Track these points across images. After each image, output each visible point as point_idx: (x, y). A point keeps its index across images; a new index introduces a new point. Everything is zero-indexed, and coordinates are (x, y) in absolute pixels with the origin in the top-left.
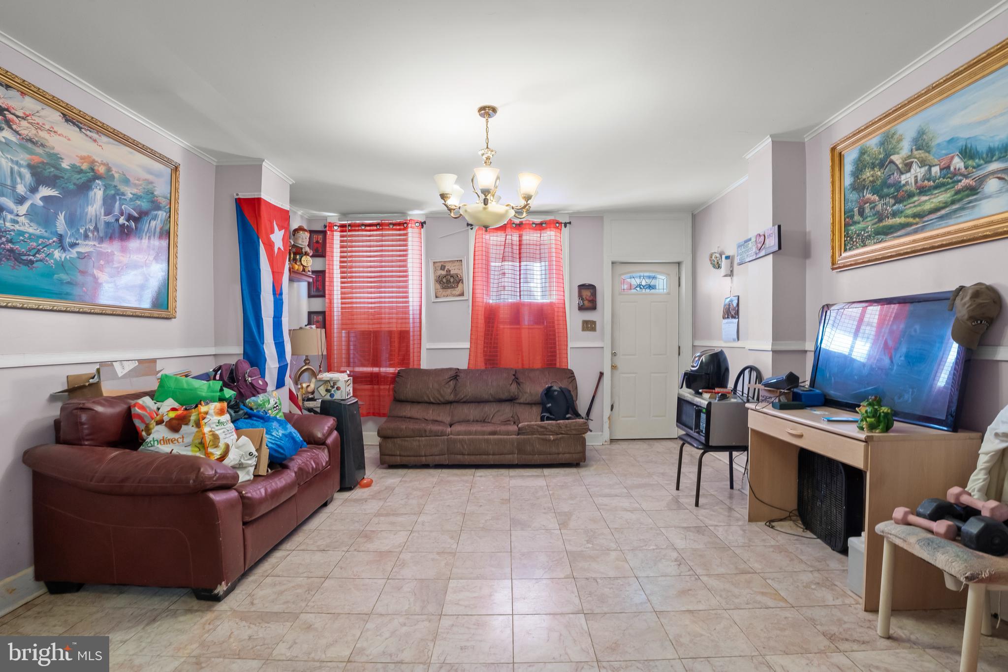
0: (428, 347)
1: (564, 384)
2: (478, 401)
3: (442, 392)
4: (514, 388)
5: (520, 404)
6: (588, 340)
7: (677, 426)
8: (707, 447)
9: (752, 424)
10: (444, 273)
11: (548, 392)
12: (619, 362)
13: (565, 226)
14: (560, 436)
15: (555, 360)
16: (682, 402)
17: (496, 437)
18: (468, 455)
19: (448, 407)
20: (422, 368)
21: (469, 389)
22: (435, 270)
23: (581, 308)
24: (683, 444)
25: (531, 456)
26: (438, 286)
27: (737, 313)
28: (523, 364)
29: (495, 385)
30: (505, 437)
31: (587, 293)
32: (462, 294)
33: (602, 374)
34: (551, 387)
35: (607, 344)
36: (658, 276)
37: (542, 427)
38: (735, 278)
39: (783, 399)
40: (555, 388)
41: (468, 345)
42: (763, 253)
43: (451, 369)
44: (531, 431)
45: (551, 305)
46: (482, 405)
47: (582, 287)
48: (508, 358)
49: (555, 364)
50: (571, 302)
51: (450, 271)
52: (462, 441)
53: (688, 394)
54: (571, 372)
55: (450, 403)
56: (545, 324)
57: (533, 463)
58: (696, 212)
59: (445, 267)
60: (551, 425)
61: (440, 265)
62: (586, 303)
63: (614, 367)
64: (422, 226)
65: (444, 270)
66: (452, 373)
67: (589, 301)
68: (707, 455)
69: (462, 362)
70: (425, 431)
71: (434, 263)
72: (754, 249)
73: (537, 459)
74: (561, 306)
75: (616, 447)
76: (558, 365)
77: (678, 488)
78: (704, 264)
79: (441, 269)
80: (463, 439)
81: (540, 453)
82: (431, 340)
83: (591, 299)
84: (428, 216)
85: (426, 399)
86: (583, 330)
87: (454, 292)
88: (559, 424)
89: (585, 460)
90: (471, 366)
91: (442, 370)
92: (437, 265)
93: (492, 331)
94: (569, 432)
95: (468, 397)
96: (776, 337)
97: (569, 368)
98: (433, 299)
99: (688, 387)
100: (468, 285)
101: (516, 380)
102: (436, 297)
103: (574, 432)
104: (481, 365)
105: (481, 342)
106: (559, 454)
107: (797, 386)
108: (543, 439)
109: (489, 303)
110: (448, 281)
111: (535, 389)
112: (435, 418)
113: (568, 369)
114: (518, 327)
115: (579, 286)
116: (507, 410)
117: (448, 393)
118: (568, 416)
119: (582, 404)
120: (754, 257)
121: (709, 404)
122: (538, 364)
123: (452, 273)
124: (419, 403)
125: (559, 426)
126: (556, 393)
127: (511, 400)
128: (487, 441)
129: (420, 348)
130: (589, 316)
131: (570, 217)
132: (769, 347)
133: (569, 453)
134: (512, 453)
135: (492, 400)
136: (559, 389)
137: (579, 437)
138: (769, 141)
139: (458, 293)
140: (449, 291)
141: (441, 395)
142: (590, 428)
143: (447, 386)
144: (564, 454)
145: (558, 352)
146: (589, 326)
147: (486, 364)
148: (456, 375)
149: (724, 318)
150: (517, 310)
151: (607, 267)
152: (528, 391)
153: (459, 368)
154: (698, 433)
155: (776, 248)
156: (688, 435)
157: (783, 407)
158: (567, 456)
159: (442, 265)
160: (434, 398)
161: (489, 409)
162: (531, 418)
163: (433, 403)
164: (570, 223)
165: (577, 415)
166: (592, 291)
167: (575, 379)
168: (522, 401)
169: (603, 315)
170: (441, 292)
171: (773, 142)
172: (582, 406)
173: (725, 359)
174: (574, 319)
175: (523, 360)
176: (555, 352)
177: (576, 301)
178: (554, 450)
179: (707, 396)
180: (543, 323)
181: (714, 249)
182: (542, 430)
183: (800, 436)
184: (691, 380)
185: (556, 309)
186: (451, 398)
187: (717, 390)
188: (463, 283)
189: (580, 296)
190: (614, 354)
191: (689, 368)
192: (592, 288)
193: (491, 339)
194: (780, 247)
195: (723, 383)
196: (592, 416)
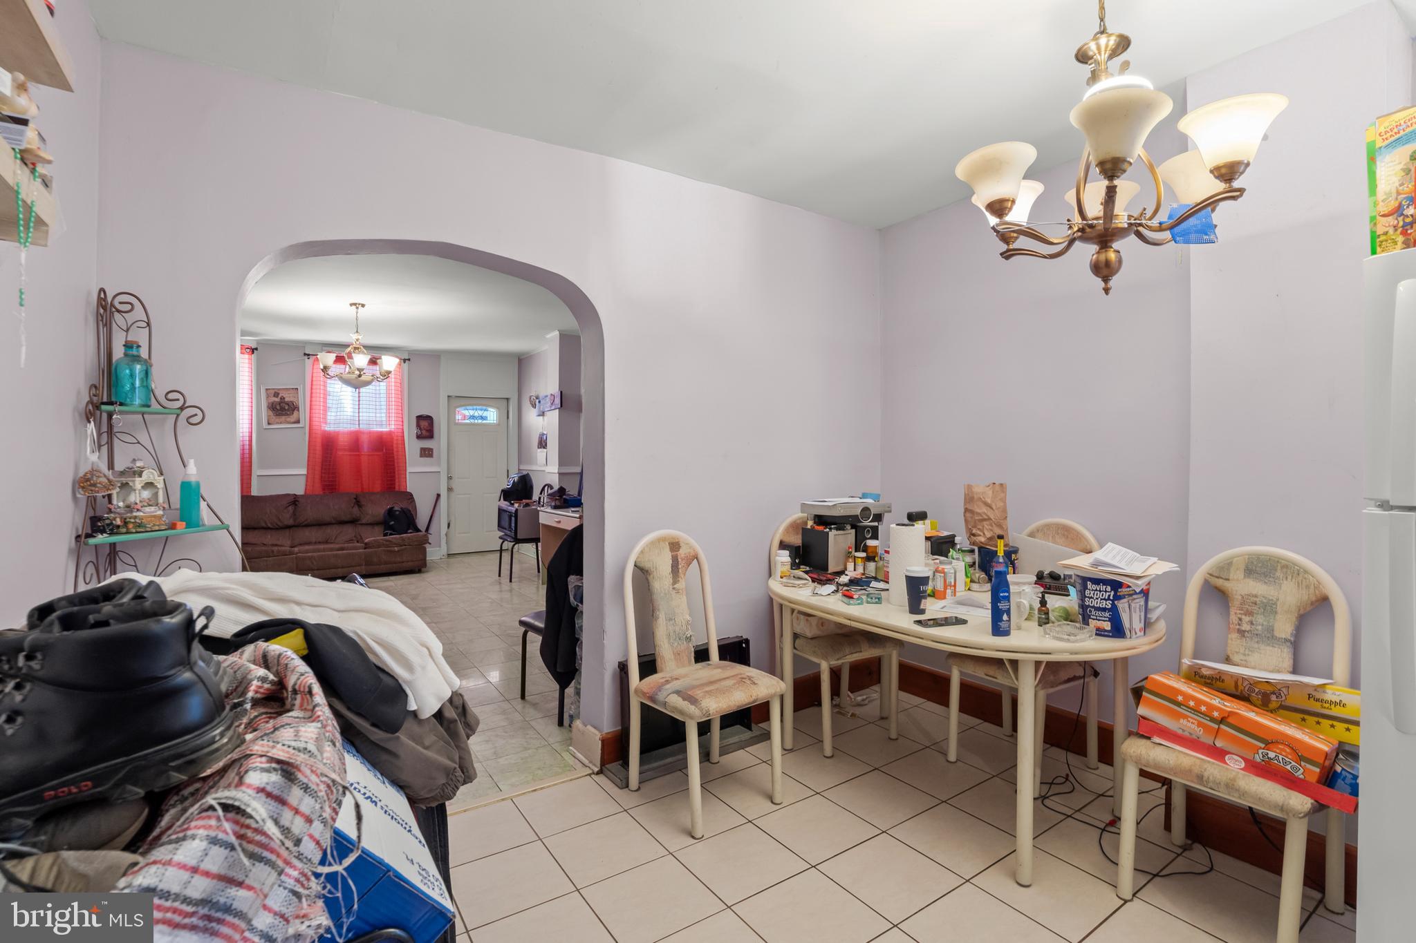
0: (259, 474)
1: (404, 505)
2: (321, 524)
3: (280, 517)
4: (356, 510)
5: (362, 524)
6: (424, 466)
7: (498, 530)
8: (517, 541)
9: (541, 521)
10: (277, 400)
11: (390, 512)
12: (454, 485)
13: (405, 362)
14: (404, 547)
15: (395, 484)
16: (501, 511)
17: (345, 552)
18: (317, 570)
19: (287, 531)
20: (252, 494)
21: (310, 514)
22: (268, 397)
23: (419, 437)
24: (503, 542)
25: (378, 566)
26: (271, 413)
27: (546, 445)
28: (362, 489)
29: (337, 507)
30: (354, 551)
31: (424, 424)
32: (298, 422)
33: (439, 496)
34: (393, 507)
35: (443, 469)
36: (490, 409)
37: (387, 541)
38: (545, 418)
39: (558, 503)
40: (396, 508)
41: (304, 471)
42: (553, 408)
43: (288, 495)
44: (378, 545)
45: (390, 433)
46: (324, 527)
47: (419, 418)
48: (347, 482)
49: (394, 488)
50: (410, 432)
51: (284, 398)
52: (310, 558)
53: (504, 504)
54: (411, 495)
55: (288, 527)
56: (384, 450)
57: (380, 572)
58: (522, 357)
59: (278, 394)
60: (395, 538)
61: (273, 392)
62: (424, 432)
63: (450, 490)
64: (253, 352)
65: (277, 397)
66: (292, 499)
67: (427, 431)
68: (516, 546)
69: (299, 489)
70: (273, 551)
71: (267, 389)
72: (549, 404)
73: (383, 568)
74: (400, 434)
75: (452, 560)
76: (397, 489)
77: (500, 576)
78: (526, 405)
79: (274, 396)
80: (312, 557)
81: (386, 563)
82: (261, 467)
83: (428, 429)
84: (258, 342)
85: (264, 525)
86: (421, 456)
87: (288, 419)
88: (402, 537)
89: (426, 565)
90: (308, 492)
91: (278, 497)
92: (269, 392)
93: (331, 458)
94: (411, 544)
95: (309, 521)
96: (561, 464)
97: (408, 490)
98: (265, 425)
99: (505, 500)
100: (304, 414)
101: (358, 503)
102: (269, 424)
103: (416, 543)
104: (318, 489)
105: (318, 468)
106: (403, 562)
107: (565, 494)
108: (388, 551)
109: (326, 431)
110: (282, 409)
111: (377, 510)
112: (275, 542)
113: (407, 492)
114: (357, 453)
115: (417, 417)
116: (349, 531)
117: (287, 519)
118: (409, 531)
119: (422, 520)
120: (549, 409)
121: (517, 510)
122: (378, 487)
123: (286, 400)
124: (255, 529)
125: (403, 539)
126: (397, 513)
127: (354, 522)
128: (336, 556)
129: (251, 475)
130: (427, 444)
131: (409, 354)
132: (556, 471)
133: (412, 561)
134: (360, 565)
135: (334, 522)
136: (400, 509)
137: (421, 546)
138: (557, 333)
139: (292, 420)
140: (283, 418)
141: (280, 520)
142: (430, 541)
143: (285, 511)
144: (408, 562)
145: (397, 476)
146: (427, 453)
147: (324, 489)
148: (294, 501)
149: (538, 448)
150: (356, 438)
151: (443, 401)
152: (370, 512)
153: (296, 493)
154: (510, 531)
155: (559, 406)
156: (506, 535)
157: (556, 507)
158: (410, 564)
159: (275, 392)
160: (271, 523)
161: (331, 531)
162: (374, 536)
163: (269, 528)
164: (409, 360)
165: (418, 530)
166: (429, 422)
167: (414, 501)
168: (364, 522)
169: (440, 443)
170: (274, 418)
171: (560, 334)
172: (422, 521)
173: (531, 480)
174: (412, 446)
175: (362, 485)
176: (394, 476)
177: (415, 431)
178: (398, 559)
179: (516, 505)
180: (383, 450)
181: (533, 394)
182: (387, 543)
183: (559, 522)
184: (507, 495)
185: (395, 438)
186: (291, 522)
187: (524, 501)
188: (298, 410)
189: (418, 426)
190: (450, 478)
191: (505, 487)
192: (429, 419)
193: (330, 465)
194: (561, 406)
195: (529, 496)
196: (431, 531)
